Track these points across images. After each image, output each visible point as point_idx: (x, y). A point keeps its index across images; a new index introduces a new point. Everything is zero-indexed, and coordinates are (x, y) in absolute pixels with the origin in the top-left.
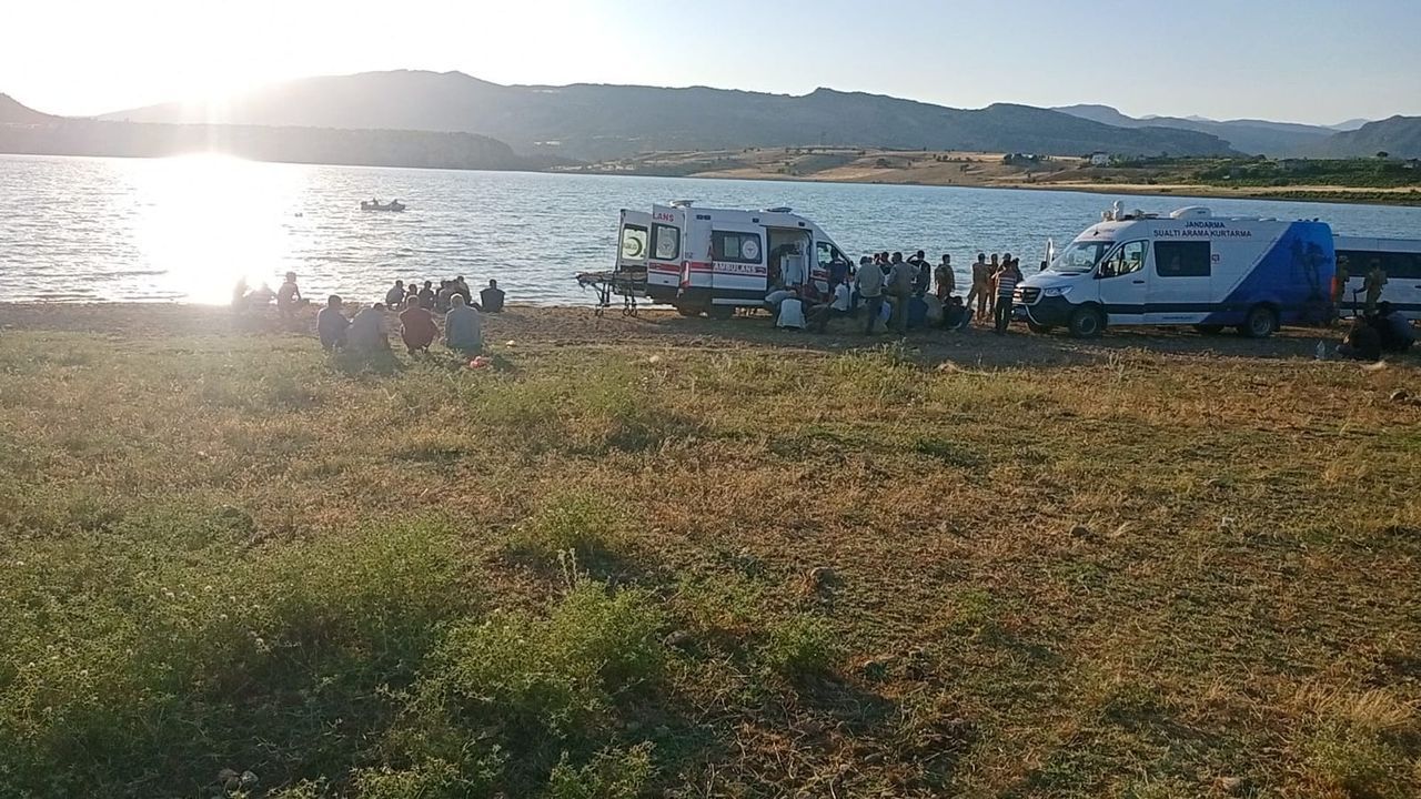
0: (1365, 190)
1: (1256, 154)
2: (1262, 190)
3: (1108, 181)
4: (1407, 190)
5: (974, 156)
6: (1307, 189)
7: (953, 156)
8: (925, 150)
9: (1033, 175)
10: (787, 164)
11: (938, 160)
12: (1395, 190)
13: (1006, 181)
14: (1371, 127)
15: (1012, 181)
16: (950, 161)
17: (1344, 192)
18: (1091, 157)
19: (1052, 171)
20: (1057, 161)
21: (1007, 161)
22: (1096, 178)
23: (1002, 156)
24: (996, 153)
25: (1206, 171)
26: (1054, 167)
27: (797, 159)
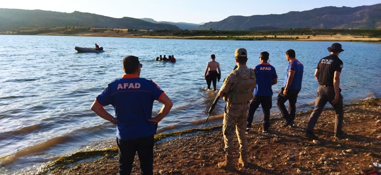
0: (210, 37)
1: (186, 29)
2: (188, 37)
3: (154, 36)
4: (218, 37)
5: (120, 30)
6: (198, 37)
7: (115, 29)
8: (107, 28)
9: (136, 34)
10: (67, 31)
11: (111, 30)
12: (216, 37)
13: (129, 36)
14: (206, 24)
15: (130, 36)
16: (114, 31)
17: (206, 37)
18: (149, 30)
19: (140, 33)
20: (141, 31)
21: (129, 31)
22: (151, 35)
23: (127, 30)
24: (125, 29)
25: (175, 33)
26: (140, 32)
27: (70, 30)
